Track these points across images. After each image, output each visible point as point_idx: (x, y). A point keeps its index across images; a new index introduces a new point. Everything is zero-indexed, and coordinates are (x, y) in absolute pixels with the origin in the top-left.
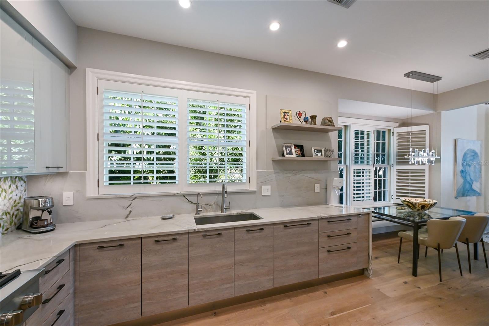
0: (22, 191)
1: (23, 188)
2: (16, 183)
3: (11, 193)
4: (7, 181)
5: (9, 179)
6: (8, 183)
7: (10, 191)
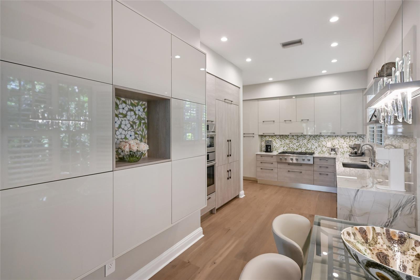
0: (361, 142)
1: (361, 141)
2: (358, 139)
3: (355, 142)
4: (353, 138)
5: (354, 137)
6: (354, 138)
7: (355, 141)
